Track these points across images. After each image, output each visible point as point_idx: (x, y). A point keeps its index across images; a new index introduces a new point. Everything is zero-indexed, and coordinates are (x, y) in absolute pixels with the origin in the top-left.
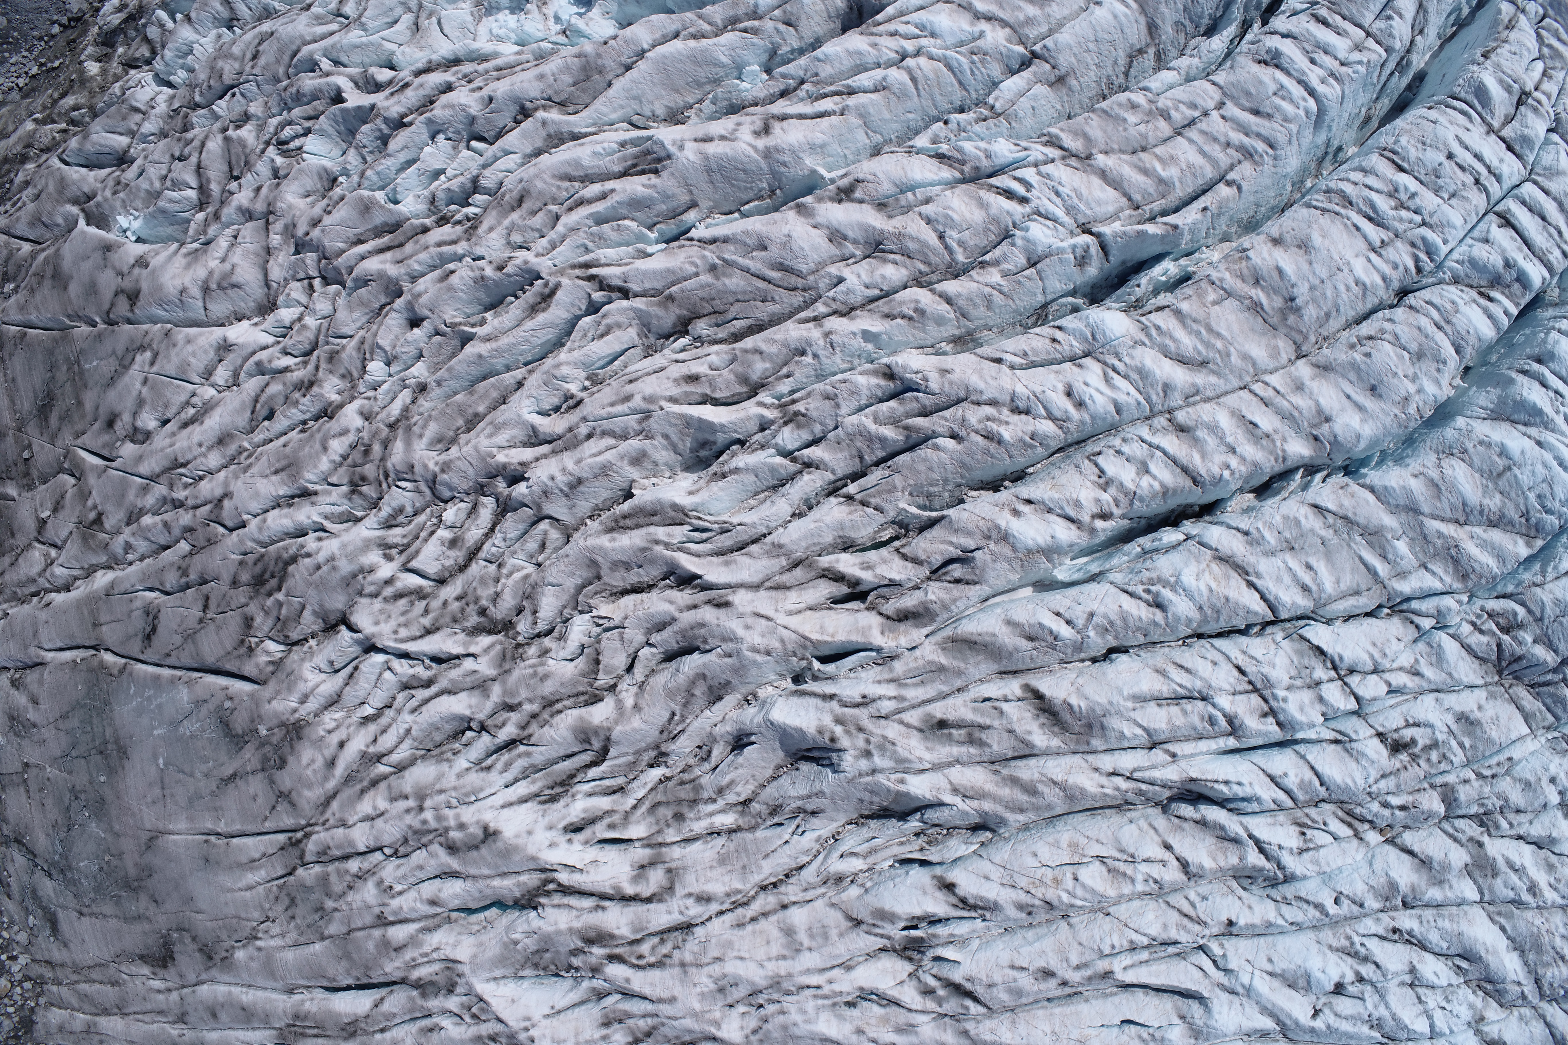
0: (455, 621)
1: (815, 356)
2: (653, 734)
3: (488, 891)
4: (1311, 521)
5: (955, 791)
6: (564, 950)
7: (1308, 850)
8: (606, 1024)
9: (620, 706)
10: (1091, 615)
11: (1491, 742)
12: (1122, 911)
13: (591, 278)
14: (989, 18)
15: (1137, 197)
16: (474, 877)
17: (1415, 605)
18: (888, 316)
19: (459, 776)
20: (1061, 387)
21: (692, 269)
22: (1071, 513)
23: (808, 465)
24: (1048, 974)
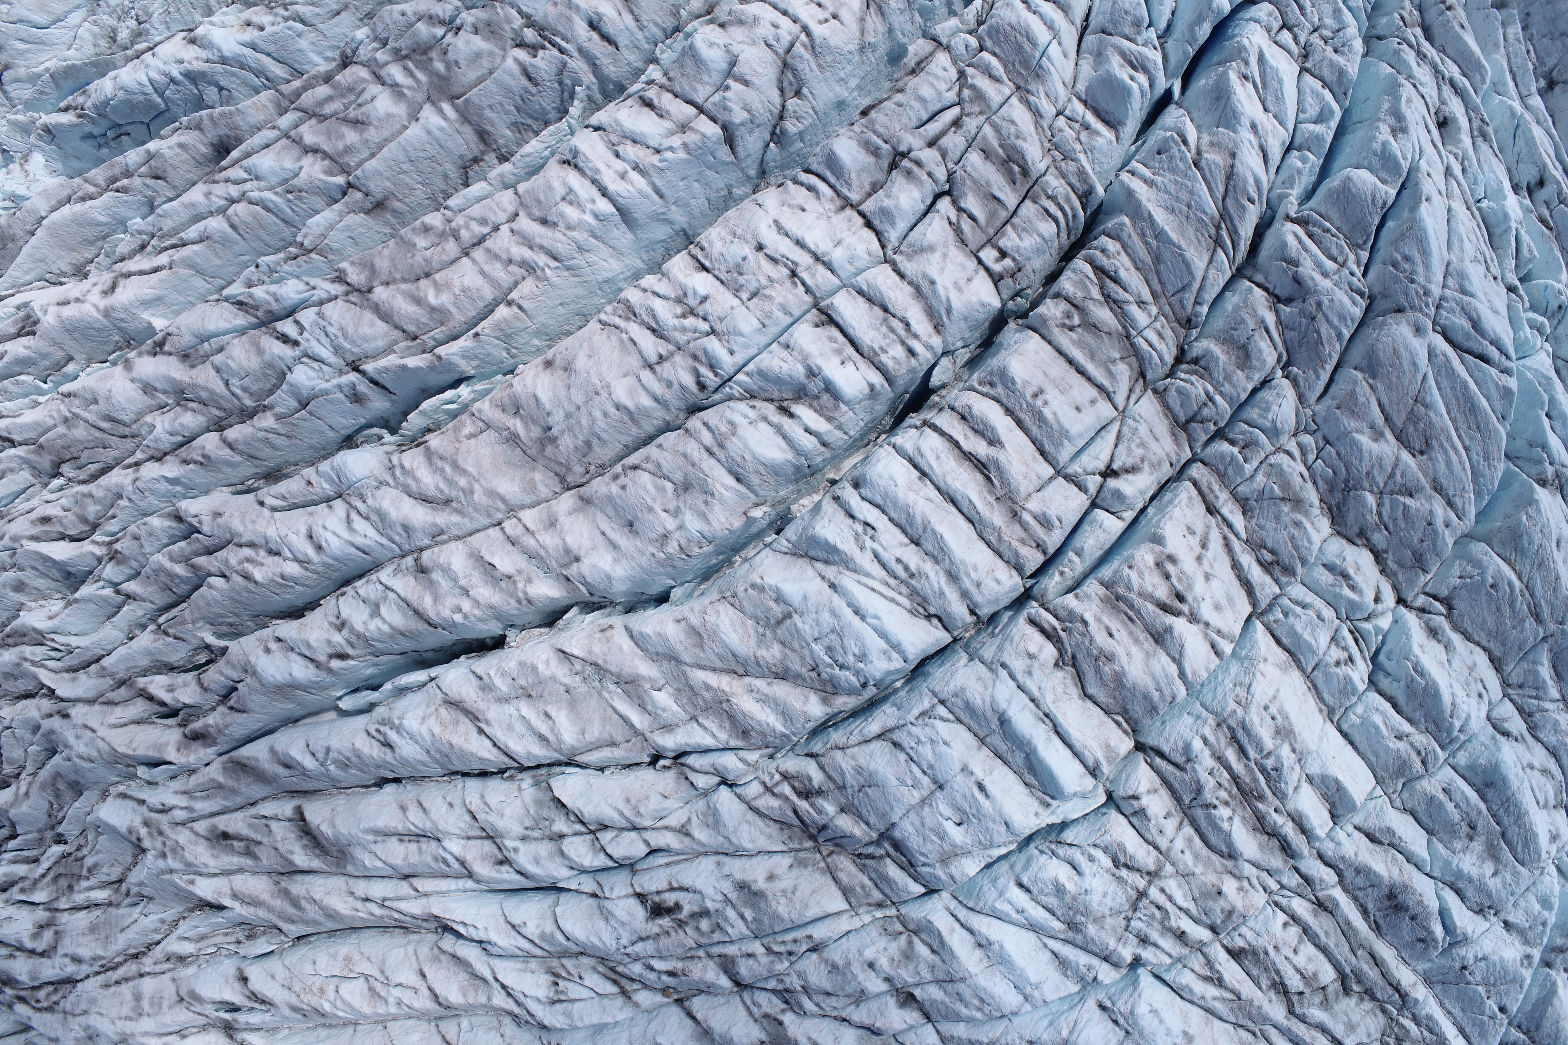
5: (235, 896)
7: (560, 1001)
11: (777, 917)
14: (316, 151)
15: (411, 328)
17: (691, 760)
18: (185, 462)
20: (303, 531)
21: (53, 422)
22: (306, 652)
23: (129, 597)
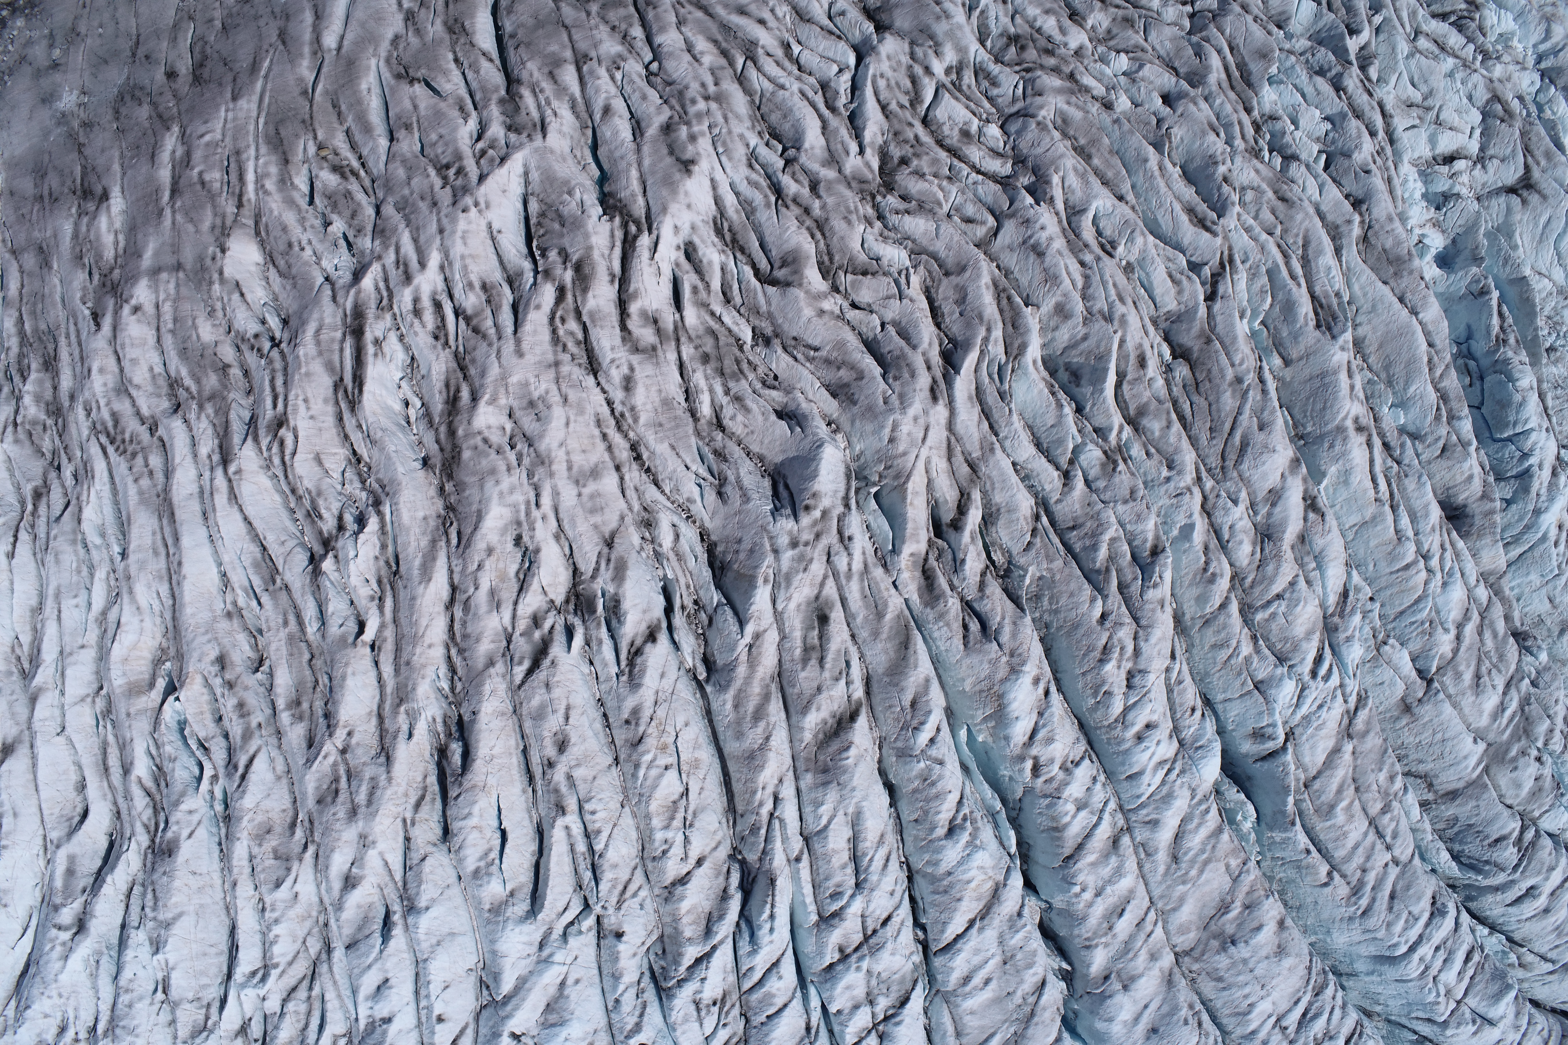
0: (896, 134)
1: (1168, 479)
2: (791, 330)
3: (623, 165)
4: (1031, 979)
5: (757, 636)
6: (566, 242)
7: (698, 1010)
8: (484, 287)
9: (820, 296)
10: (941, 763)
12: (627, 821)
13: (1222, 265)
14: (1459, 638)
15: (1317, 785)
16: (639, 150)
18: (1206, 548)
19: (741, 136)
20: (1154, 718)
21: (1237, 360)
22: (1040, 735)
23: (1067, 475)
24: (562, 746)
